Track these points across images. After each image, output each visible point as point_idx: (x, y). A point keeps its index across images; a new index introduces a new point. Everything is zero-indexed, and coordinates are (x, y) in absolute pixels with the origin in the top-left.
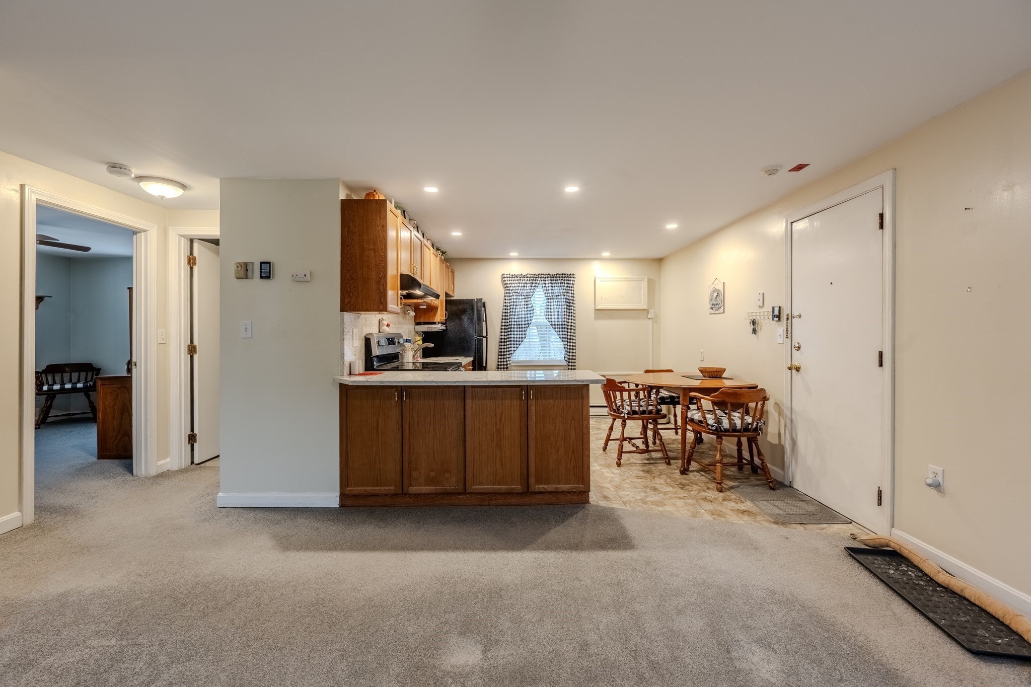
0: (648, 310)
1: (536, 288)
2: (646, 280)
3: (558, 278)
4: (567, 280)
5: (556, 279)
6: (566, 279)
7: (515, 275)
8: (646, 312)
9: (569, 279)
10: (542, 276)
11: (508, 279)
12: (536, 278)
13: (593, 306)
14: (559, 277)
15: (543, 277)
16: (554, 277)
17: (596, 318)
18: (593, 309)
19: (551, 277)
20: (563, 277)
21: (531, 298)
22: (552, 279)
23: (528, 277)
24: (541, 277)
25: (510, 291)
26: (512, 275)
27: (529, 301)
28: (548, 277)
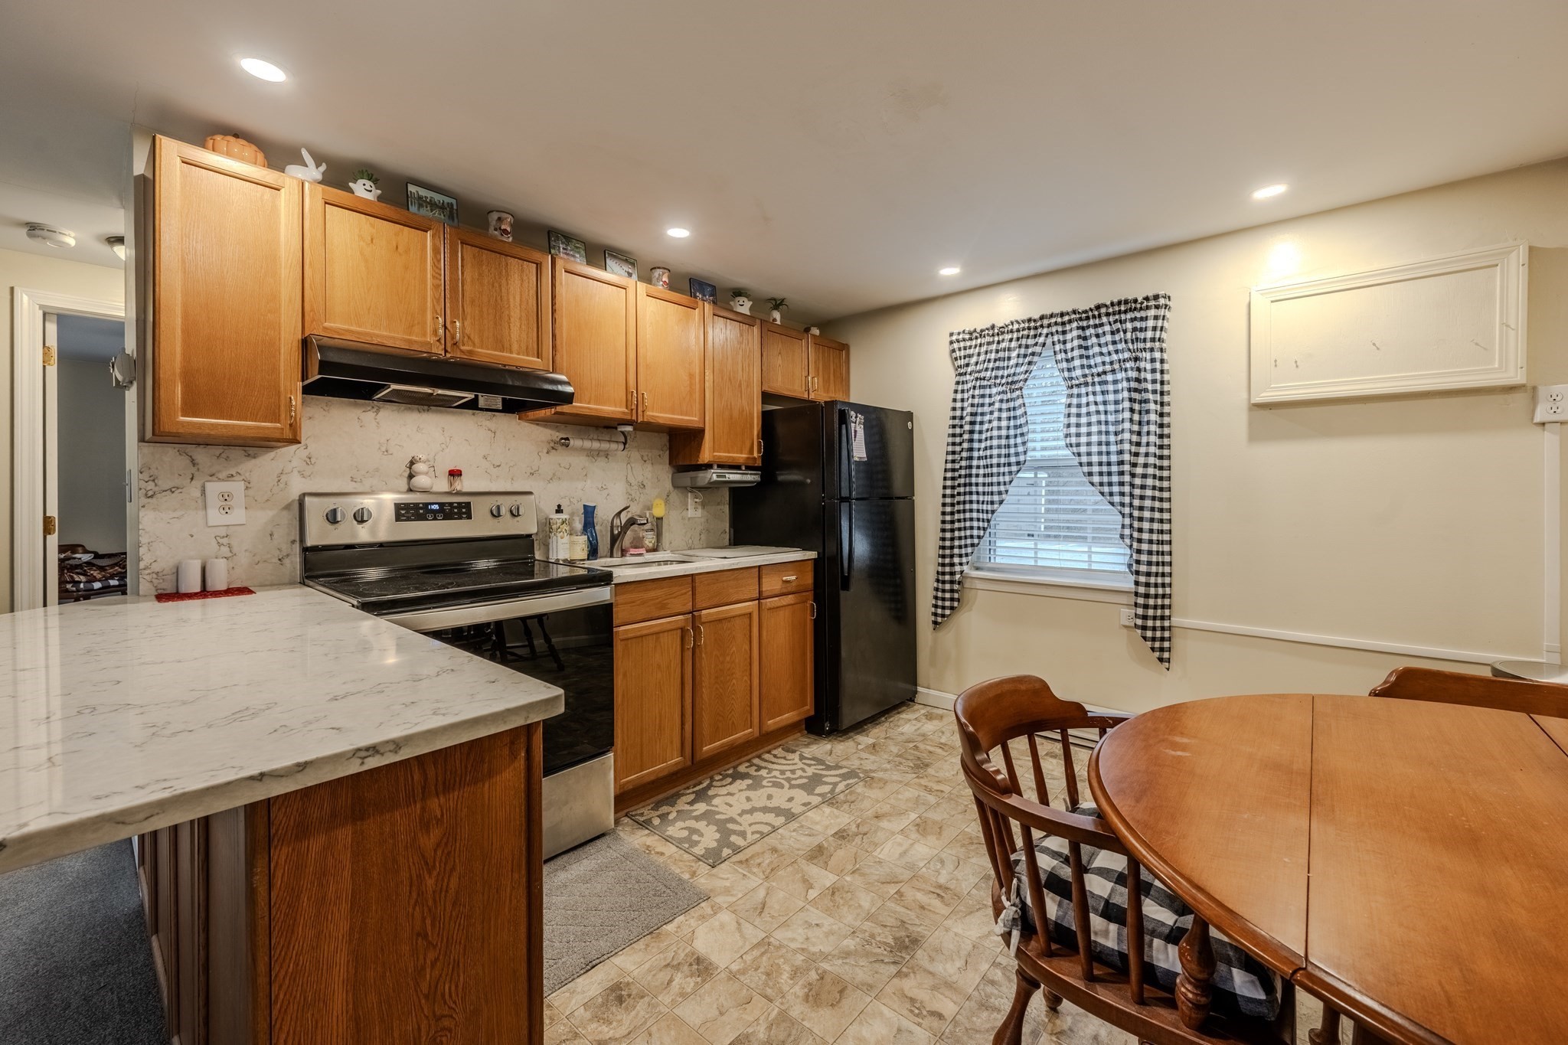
1: (1036, 359)
2: (1522, 253)
3: (1104, 319)
4: (1133, 320)
5: (1097, 321)
6: (1129, 316)
7: (975, 331)
9: (1143, 314)
10: (1053, 320)
11: (962, 344)
12: (1036, 328)
13: (1245, 395)
14: (1108, 314)
15: (1056, 324)
16: (1088, 318)
17: (1256, 435)
18: (1245, 406)
19: (1081, 319)
20: (1120, 312)
21: (1021, 389)
22: (1085, 324)
23: (1012, 331)
24: (1049, 326)
25: (968, 377)
26: (970, 333)
27: (1018, 398)
28: (1070, 321)
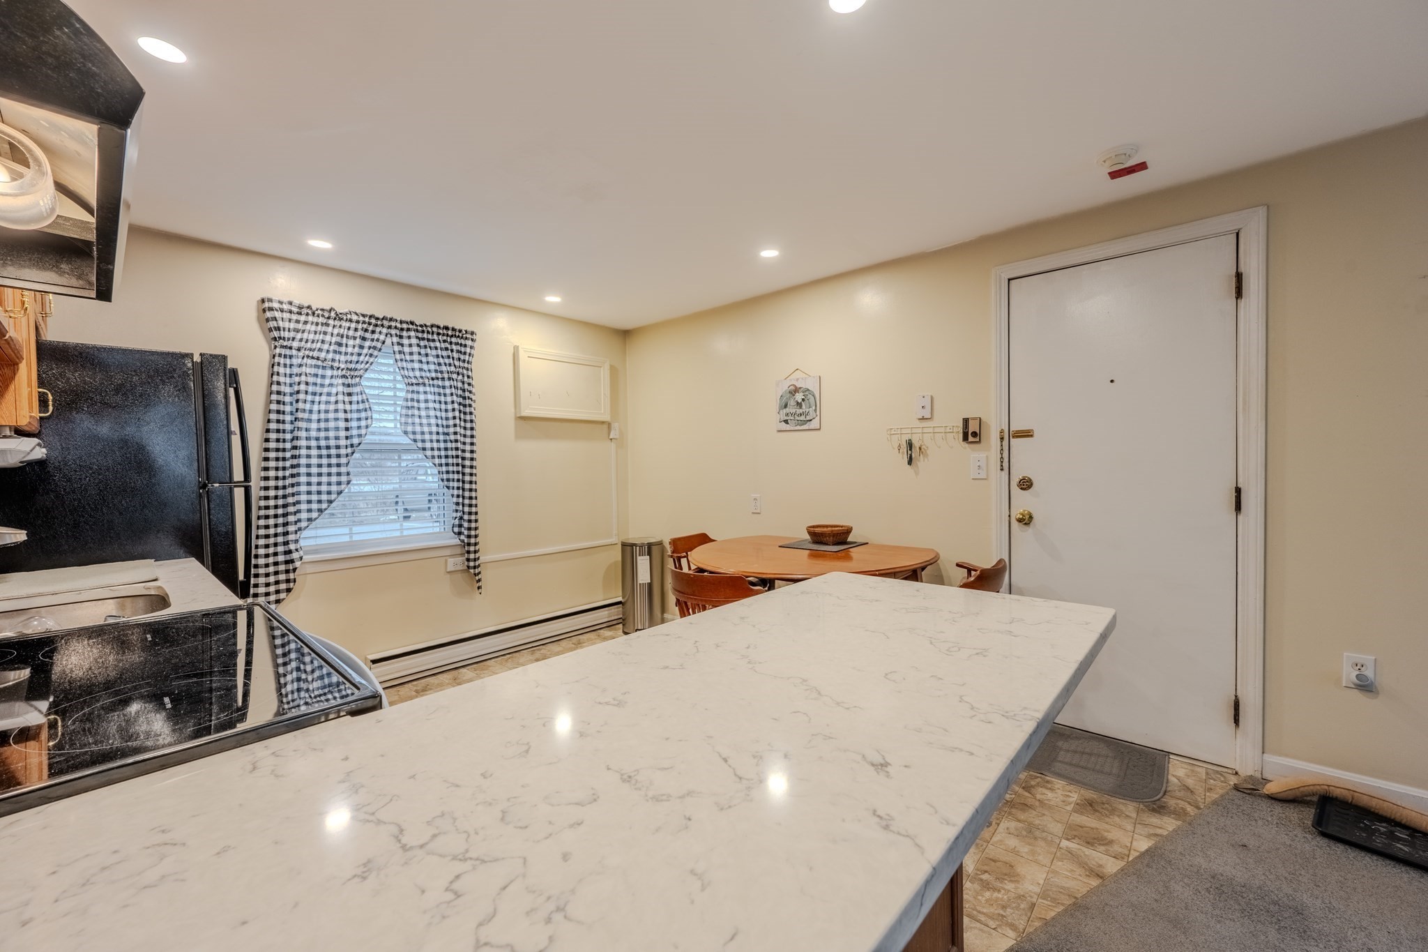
0: (609, 425)
1: (376, 353)
2: (607, 367)
3: (435, 337)
4: (457, 344)
5: (430, 337)
6: (454, 340)
7: (309, 307)
8: (605, 426)
9: (463, 342)
10: (393, 324)
11: (286, 315)
12: (376, 325)
13: (513, 410)
14: (438, 334)
15: (396, 327)
16: (428, 333)
17: (519, 435)
18: (513, 416)
19: (417, 331)
20: (448, 335)
21: (361, 377)
22: (420, 335)
23: (351, 321)
24: (390, 327)
25: (294, 352)
26: (301, 307)
27: (356, 385)
28: (408, 330)
